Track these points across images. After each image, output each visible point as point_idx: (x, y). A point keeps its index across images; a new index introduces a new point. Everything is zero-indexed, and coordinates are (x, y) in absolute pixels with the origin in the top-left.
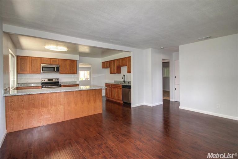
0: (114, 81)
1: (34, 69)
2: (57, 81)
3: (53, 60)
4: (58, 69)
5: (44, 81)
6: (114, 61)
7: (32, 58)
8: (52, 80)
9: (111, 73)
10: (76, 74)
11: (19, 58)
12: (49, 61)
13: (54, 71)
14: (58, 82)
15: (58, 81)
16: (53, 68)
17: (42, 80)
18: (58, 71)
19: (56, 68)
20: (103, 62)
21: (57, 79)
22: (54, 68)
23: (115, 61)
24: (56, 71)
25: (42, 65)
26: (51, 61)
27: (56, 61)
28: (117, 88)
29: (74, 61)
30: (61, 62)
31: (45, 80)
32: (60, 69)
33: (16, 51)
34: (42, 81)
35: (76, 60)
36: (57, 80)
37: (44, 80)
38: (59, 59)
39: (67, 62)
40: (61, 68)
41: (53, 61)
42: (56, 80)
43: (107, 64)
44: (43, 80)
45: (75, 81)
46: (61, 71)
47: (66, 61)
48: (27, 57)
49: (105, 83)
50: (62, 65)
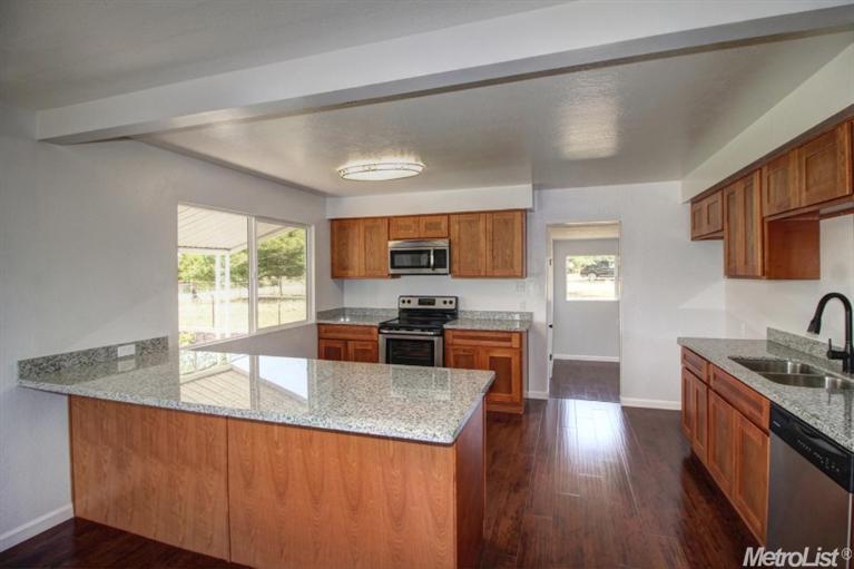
0: (768, 330)
2: (448, 306)
4: (441, 259)
5: (406, 306)
8: (431, 301)
9: (732, 272)
10: (523, 277)
12: (414, 226)
13: (428, 266)
14: (455, 312)
15: (452, 306)
16: (424, 256)
17: (401, 299)
18: (445, 266)
19: (435, 251)
21: (448, 300)
22: (428, 252)
23: (756, 178)
24: (435, 267)
25: (391, 244)
26: (422, 226)
27: (436, 226)
30: (457, 227)
31: (409, 302)
32: (453, 256)
34: (402, 306)
36: (452, 302)
37: (406, 299)
38: (448, 215)
39: (481, 224)
40: (456, 253)
41: (428, 227)
42: (445, 303)
44: (404, 302)
45: (529, 310)
46: (455, 268)
49: (680, 340)
50: (459, 238)
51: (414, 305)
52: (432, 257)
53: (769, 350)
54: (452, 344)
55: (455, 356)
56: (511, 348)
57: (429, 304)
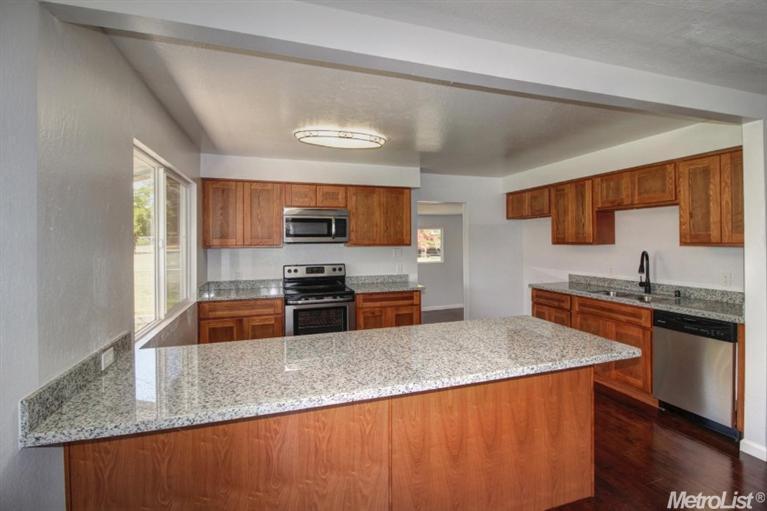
0: (570, 276)
1: (259, 228)
2: (337, 273)
3: (326, 189)
4: (345, 228)
5: (293, 275)
6: (579, 183)
7: (254, 186)
8: (320, 269)
9: (559, 239)
10: (410, 245)
11: (211, 187)
12: (312, 194)
13: (329, 234)
14: (342, 278)
15: (342, 273)
16: (325, 225)
17: (287, 269)
18: (344, 235)
19: (336, 220)
20: (509, 194)
21: (337, 268)
22: (329, 222)
23: (588, 184)
24: (337, 235)
25: (288, 212)
26: (320, 194)
27: (335, 197)
28: (618, 322)
29: (402, 193)
30: (354, 198)
31: (296, 271)
32: (352, 225)
33: (199, 159)
34: (288, 275)
35: (409, 188)
36: (340, 269)
37: (293, 269)
38: (346, 186)
39: (375, 198)
40: (353, 223)
41: (326, 195)
42: (334, 270)
43: (534, 198)
44: (290, 271)
45: (405, 272)
46: (353, 236)
47: (374, 192)
48: (237, 181)
49: (530, 285)
50: (356, 209)
51: (302, 273)
52: (334, 226)
53: (570, 287)
54: (362, 308)
55: (365, 318)
56: (412, 305)
57: (317, 272)
